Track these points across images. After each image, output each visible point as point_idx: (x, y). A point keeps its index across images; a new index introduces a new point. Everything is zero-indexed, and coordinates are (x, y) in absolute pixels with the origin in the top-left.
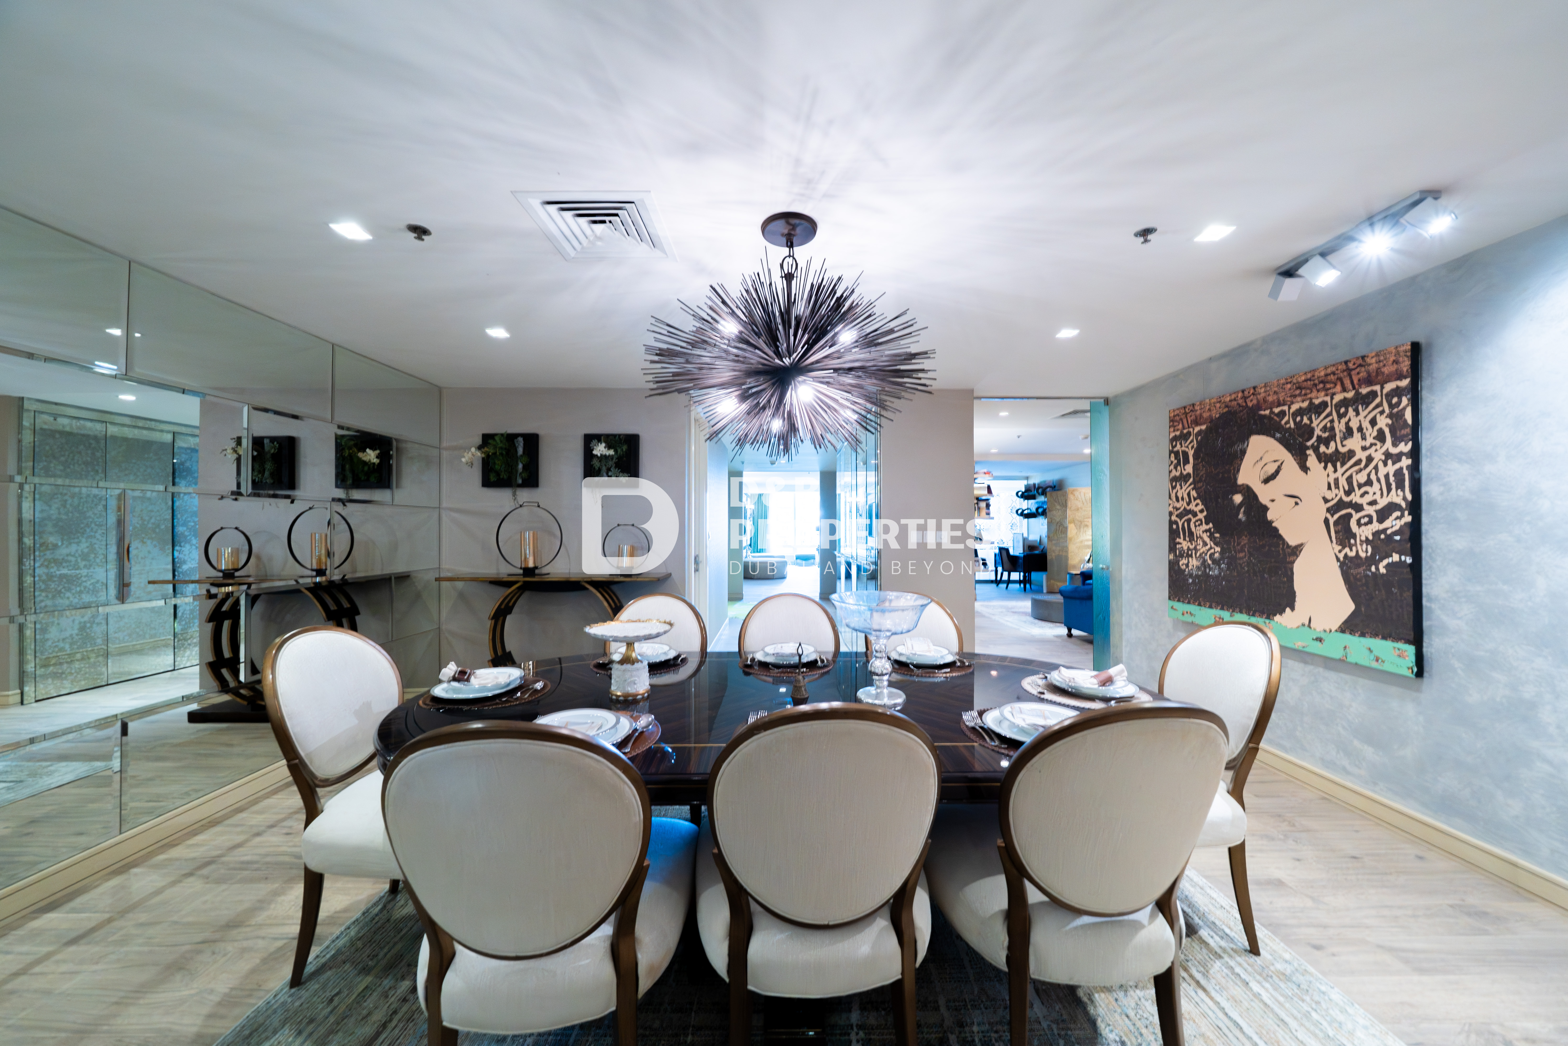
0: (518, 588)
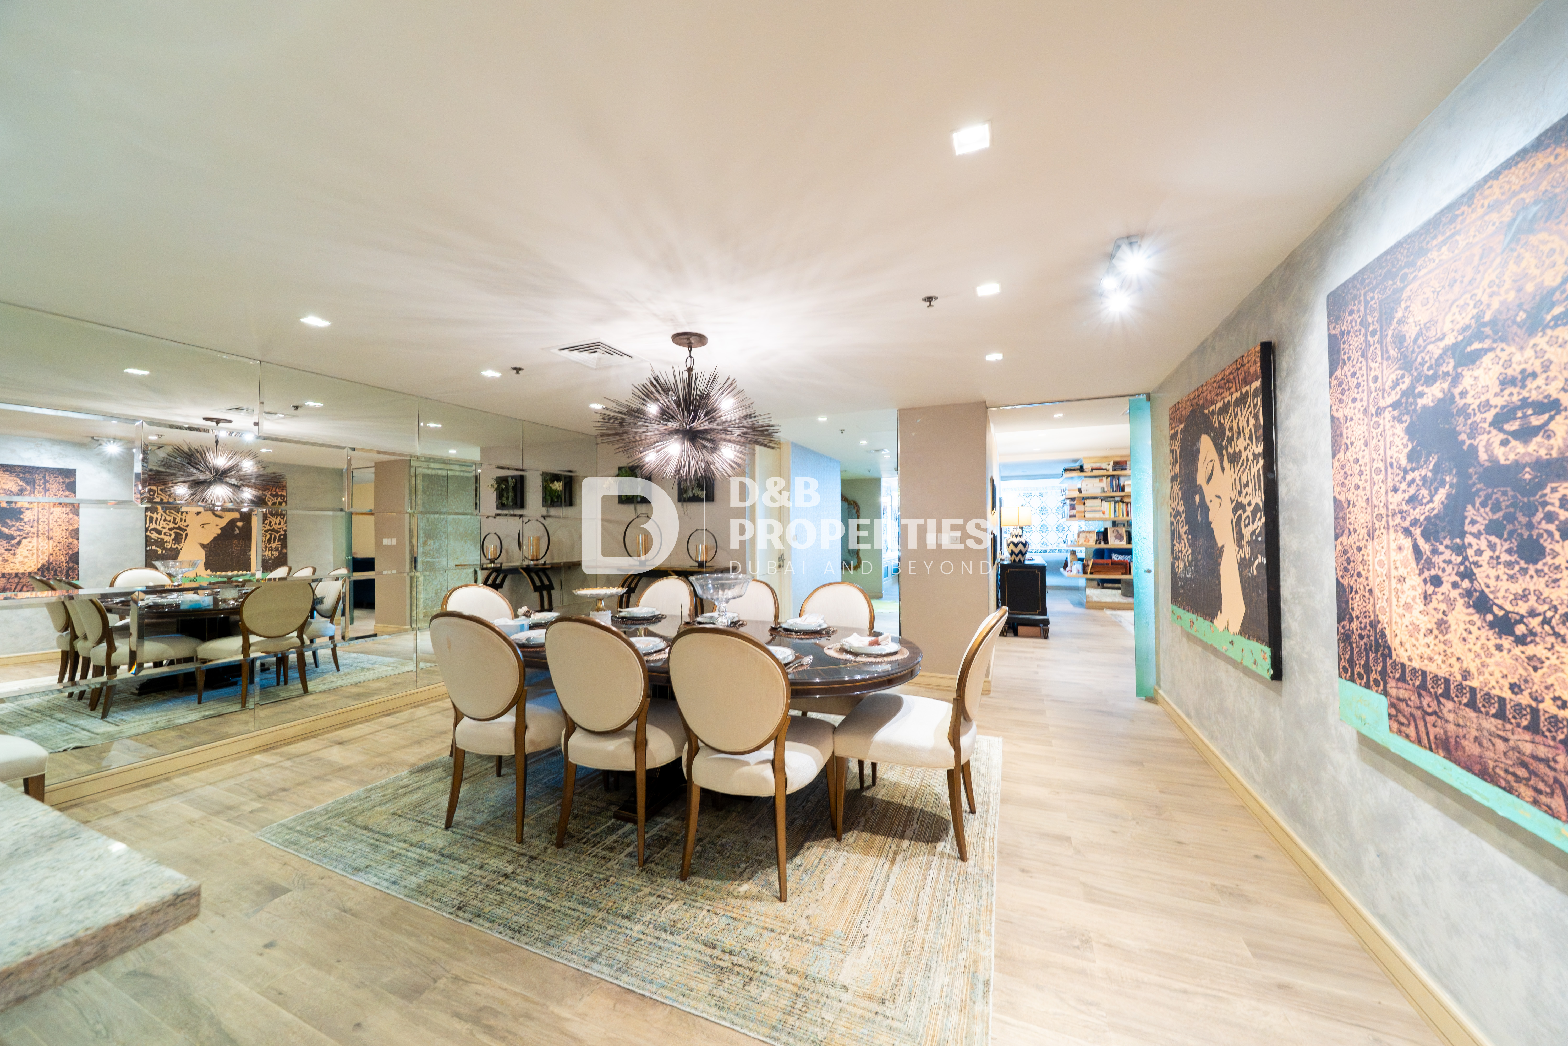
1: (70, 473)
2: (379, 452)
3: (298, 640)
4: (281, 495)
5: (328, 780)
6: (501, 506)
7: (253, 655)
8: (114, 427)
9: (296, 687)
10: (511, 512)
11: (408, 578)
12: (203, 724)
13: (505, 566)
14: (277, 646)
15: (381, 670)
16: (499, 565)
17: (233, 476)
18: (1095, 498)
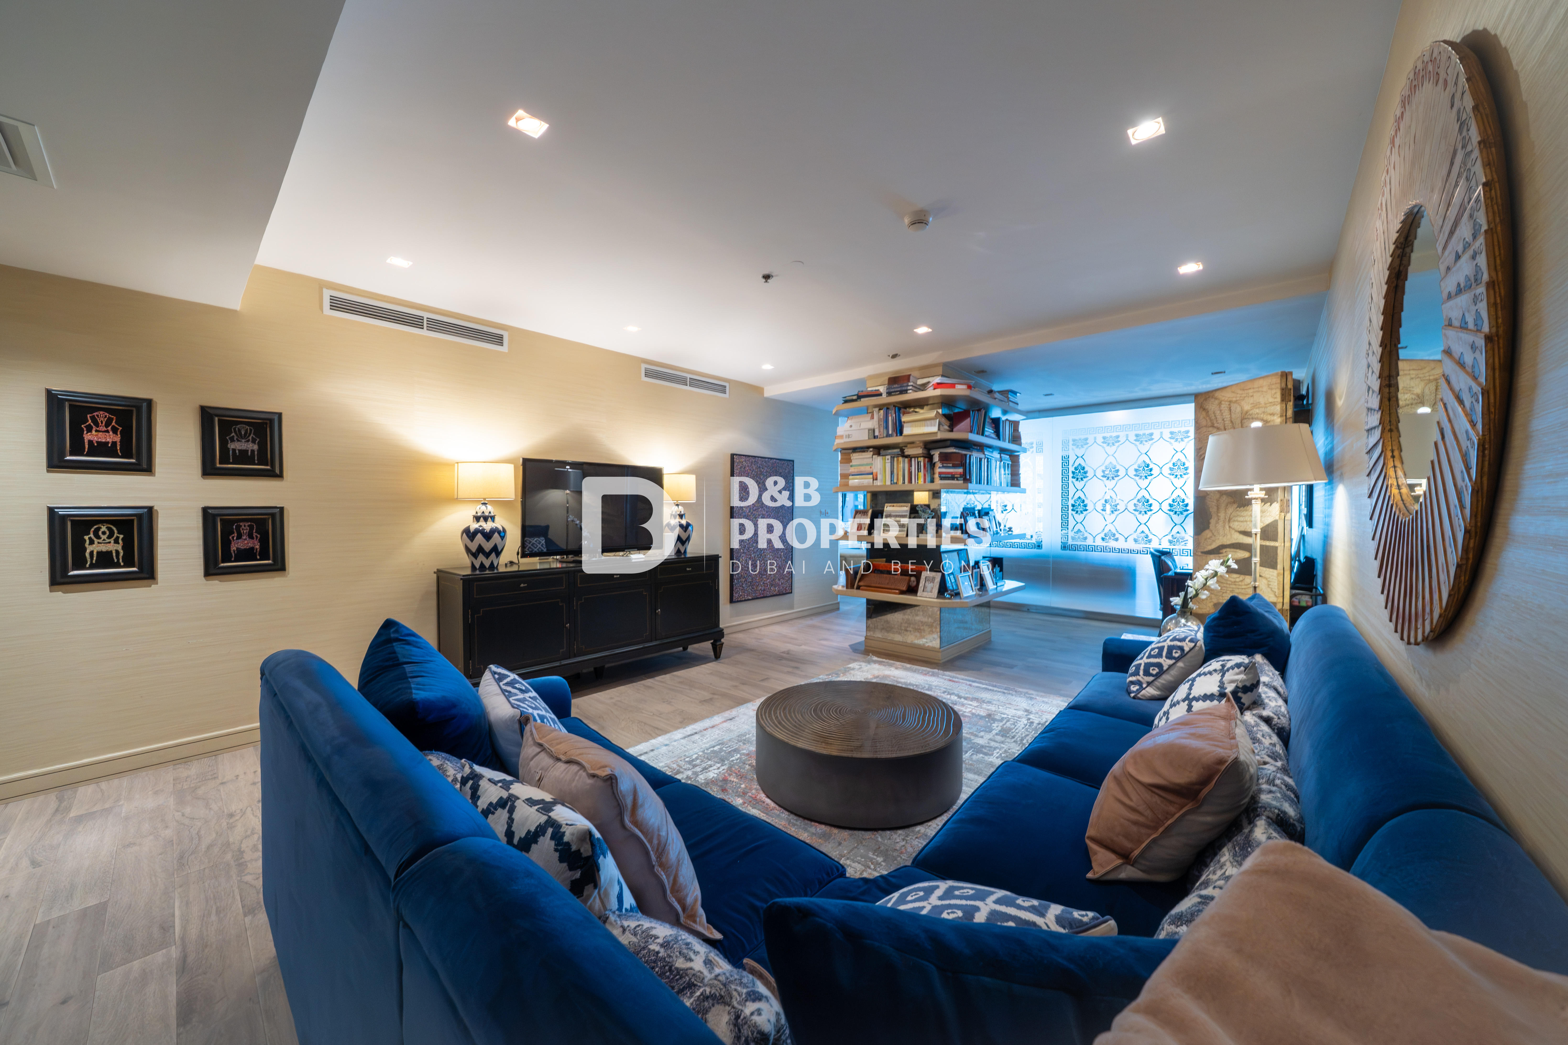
18: (863, 449)
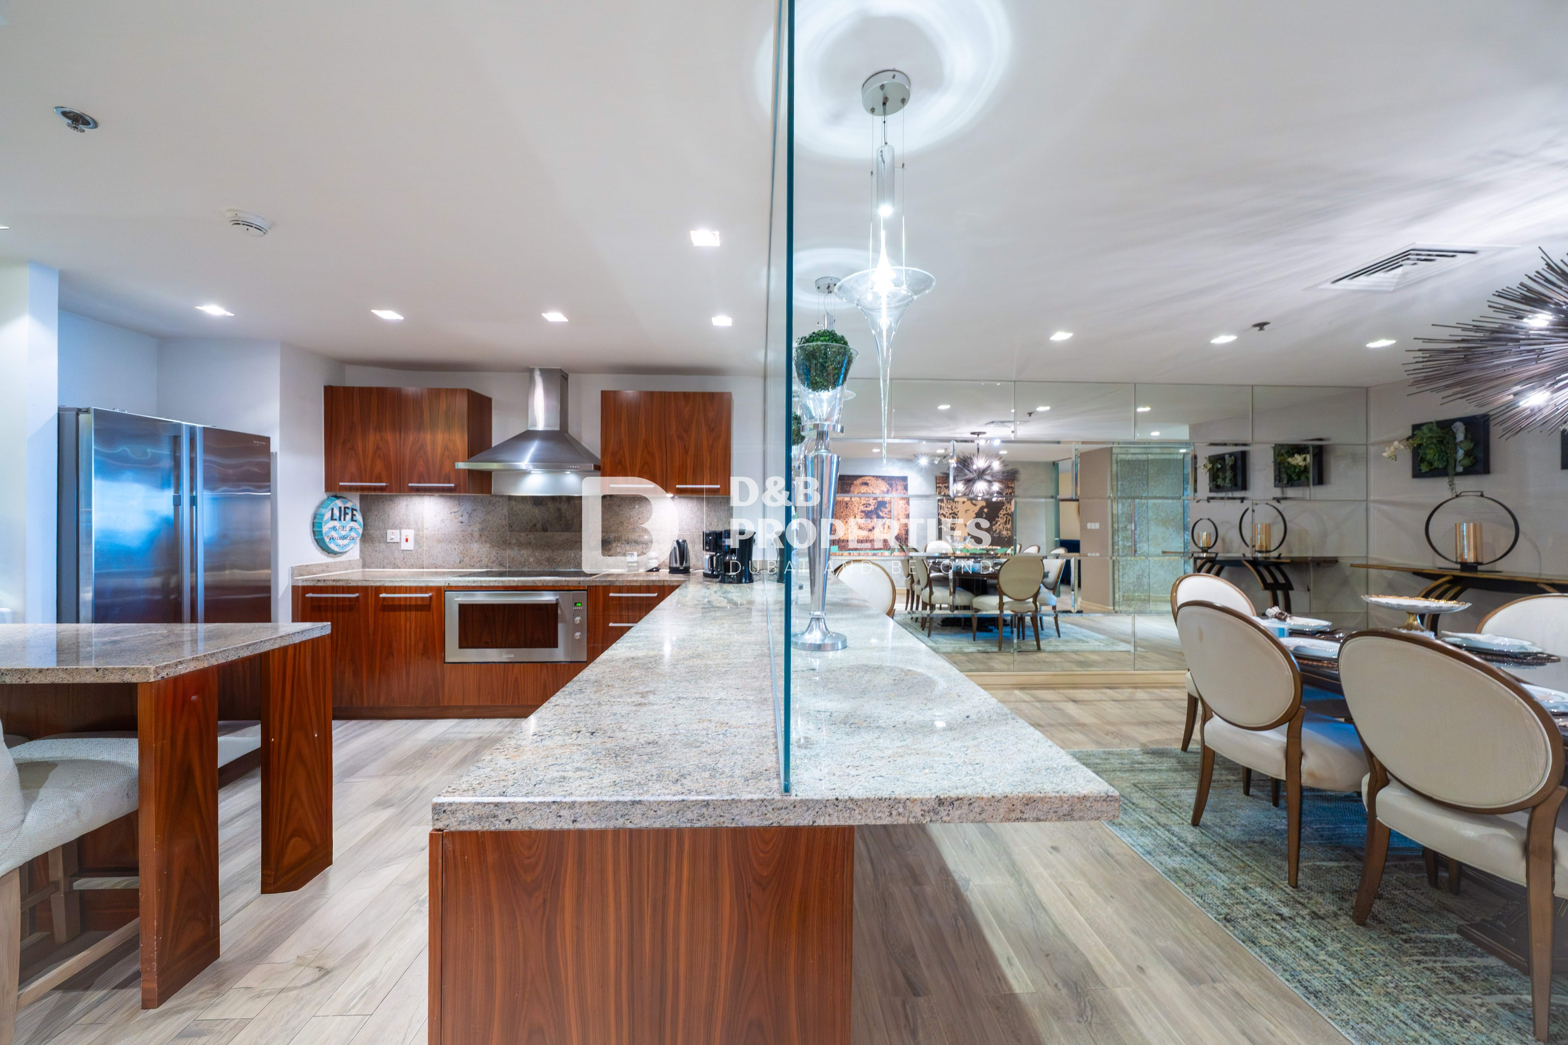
0: (1448, 582)
1: (904, 479)
2: (1083, 443)
3: (1032, 605)
4: (1011, 487)
5: (1071, 730)
6: (1216, 487)
7: (1006, 612)
8: (924, 446)
9: (1031, 643)
10: (1230, 495)
11: (1111, 562)
12: (980, 656)
13: (1221, 556)
14: (1020, 608)
15: (1094, 645)
16: (1213, 555)
17: (988, 474)
